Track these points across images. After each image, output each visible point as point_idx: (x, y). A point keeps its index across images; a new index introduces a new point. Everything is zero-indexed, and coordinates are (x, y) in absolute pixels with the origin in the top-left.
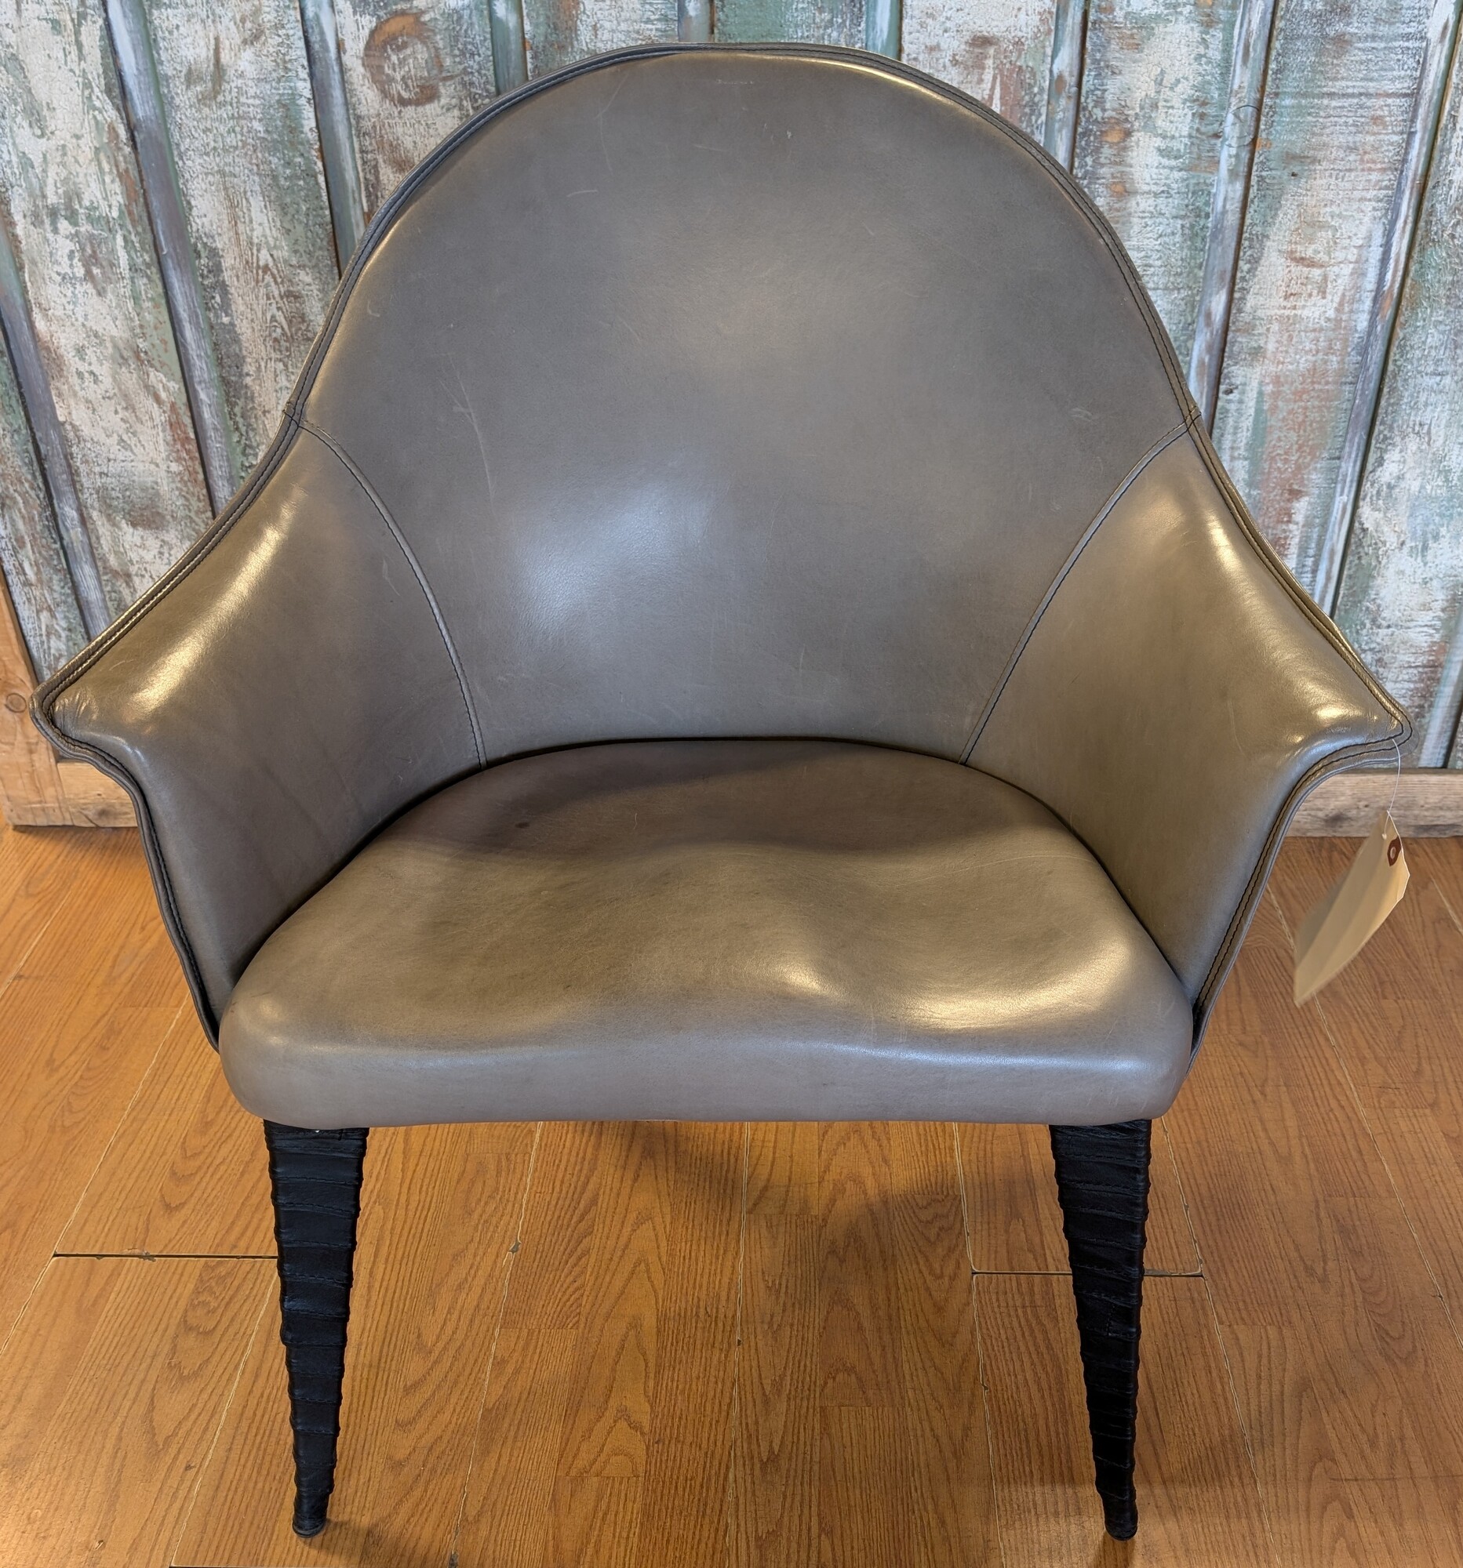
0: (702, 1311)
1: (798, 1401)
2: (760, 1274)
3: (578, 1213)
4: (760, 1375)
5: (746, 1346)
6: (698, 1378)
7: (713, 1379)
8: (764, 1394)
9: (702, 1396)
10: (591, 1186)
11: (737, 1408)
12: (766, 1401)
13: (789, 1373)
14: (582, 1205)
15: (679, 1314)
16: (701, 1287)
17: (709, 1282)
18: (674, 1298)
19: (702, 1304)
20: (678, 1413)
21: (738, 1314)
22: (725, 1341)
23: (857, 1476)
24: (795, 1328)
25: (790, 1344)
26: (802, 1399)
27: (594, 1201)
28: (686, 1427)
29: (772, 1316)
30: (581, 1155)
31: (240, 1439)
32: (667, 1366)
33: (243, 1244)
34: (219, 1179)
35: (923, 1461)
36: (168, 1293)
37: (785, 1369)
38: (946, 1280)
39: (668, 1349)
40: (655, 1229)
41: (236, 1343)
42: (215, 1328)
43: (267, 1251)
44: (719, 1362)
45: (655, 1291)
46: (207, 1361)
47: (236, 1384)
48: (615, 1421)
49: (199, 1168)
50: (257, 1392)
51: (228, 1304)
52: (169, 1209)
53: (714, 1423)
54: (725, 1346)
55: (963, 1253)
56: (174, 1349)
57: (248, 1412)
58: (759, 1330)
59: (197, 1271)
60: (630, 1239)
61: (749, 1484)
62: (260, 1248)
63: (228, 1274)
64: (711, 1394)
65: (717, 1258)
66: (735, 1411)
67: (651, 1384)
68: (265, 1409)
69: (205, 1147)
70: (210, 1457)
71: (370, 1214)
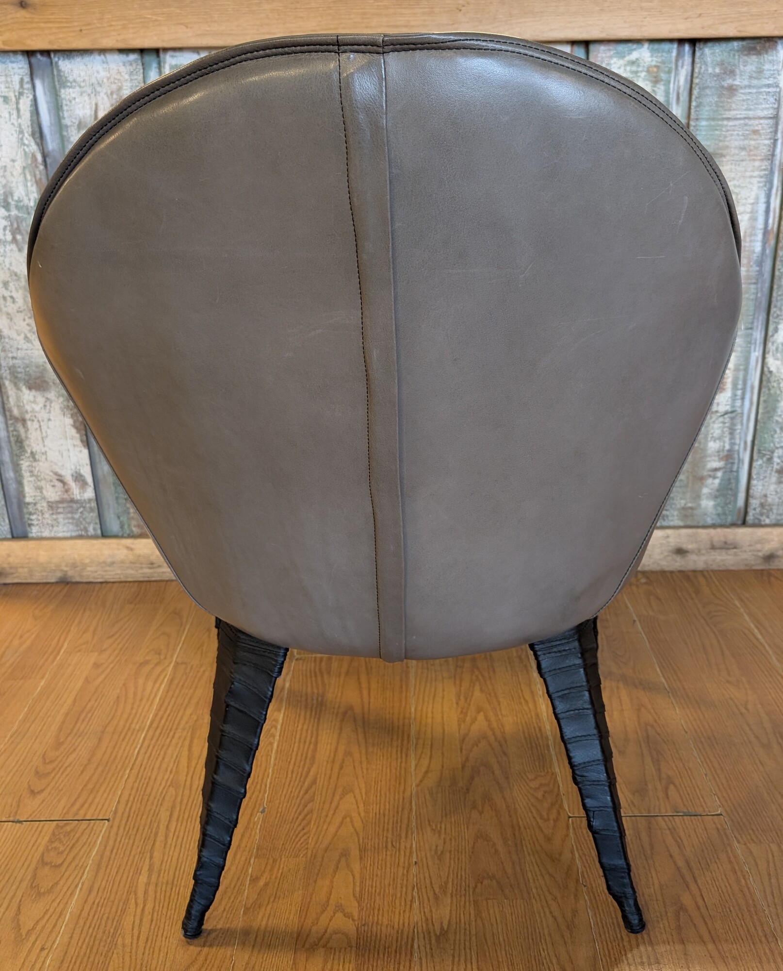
0: (389, 845)
1: (458, 897)
2: (427, 822)
3: (304, 788)
4: (431, 882)
5: (421, 865)
6: (389, 885)
7: (399, 885)
8: (435, 894)
9: (392, 896)
10: (312, 773)
11: (417, 903)
12: (436, 898)
13: (450, 880)
14: (306, 784)
15: (374, 847)
16: (388, 830)
17: (393, 828)
18: (370, 838)
19: (389, 841)
20: (377, 906)
21: (414, 846)
22: (406, 862)
23: (502, 942)
24: (453, 853)
25: (450, 862)
26: (461, 896)
27: (314, 782)
28: (383, 916)
29: (437, 846)
30: (304, 755)
31: (78, 931)
32: (368, 877)
33: (82, 812)
34: (67, 775)
35: (546, 932)
36: (32, 843)
37: (448, 878)
38: (552, 822)
39: (368, 868)
40: (355, 797)
41: (76, 872)
42: (62, 863)
43: (98, 816)
44: (403, 875)
45: (357, 833)
46: (57, 883)
47: (76, 896)
48: (334, 913)
49: (54, 769)
50: (90, 901)
51: (72, 848)
52: (33, 793)
53: (402, 912)
54: (406, 864)
55: (561, 806)
56: (34, 876)
57: (85, 914)
58: (428, 855)
59: (51, 830)
60: (338, 804)
61: (428, 950)
62: (93, 815)
63: (72, 831)
64: (399, 895)
65: (398, 812)
66: (416, 904)
67: (358, 889)
68: (96, 912)
69: (58, 757)
70: (57, 942)
71: (166, 792)
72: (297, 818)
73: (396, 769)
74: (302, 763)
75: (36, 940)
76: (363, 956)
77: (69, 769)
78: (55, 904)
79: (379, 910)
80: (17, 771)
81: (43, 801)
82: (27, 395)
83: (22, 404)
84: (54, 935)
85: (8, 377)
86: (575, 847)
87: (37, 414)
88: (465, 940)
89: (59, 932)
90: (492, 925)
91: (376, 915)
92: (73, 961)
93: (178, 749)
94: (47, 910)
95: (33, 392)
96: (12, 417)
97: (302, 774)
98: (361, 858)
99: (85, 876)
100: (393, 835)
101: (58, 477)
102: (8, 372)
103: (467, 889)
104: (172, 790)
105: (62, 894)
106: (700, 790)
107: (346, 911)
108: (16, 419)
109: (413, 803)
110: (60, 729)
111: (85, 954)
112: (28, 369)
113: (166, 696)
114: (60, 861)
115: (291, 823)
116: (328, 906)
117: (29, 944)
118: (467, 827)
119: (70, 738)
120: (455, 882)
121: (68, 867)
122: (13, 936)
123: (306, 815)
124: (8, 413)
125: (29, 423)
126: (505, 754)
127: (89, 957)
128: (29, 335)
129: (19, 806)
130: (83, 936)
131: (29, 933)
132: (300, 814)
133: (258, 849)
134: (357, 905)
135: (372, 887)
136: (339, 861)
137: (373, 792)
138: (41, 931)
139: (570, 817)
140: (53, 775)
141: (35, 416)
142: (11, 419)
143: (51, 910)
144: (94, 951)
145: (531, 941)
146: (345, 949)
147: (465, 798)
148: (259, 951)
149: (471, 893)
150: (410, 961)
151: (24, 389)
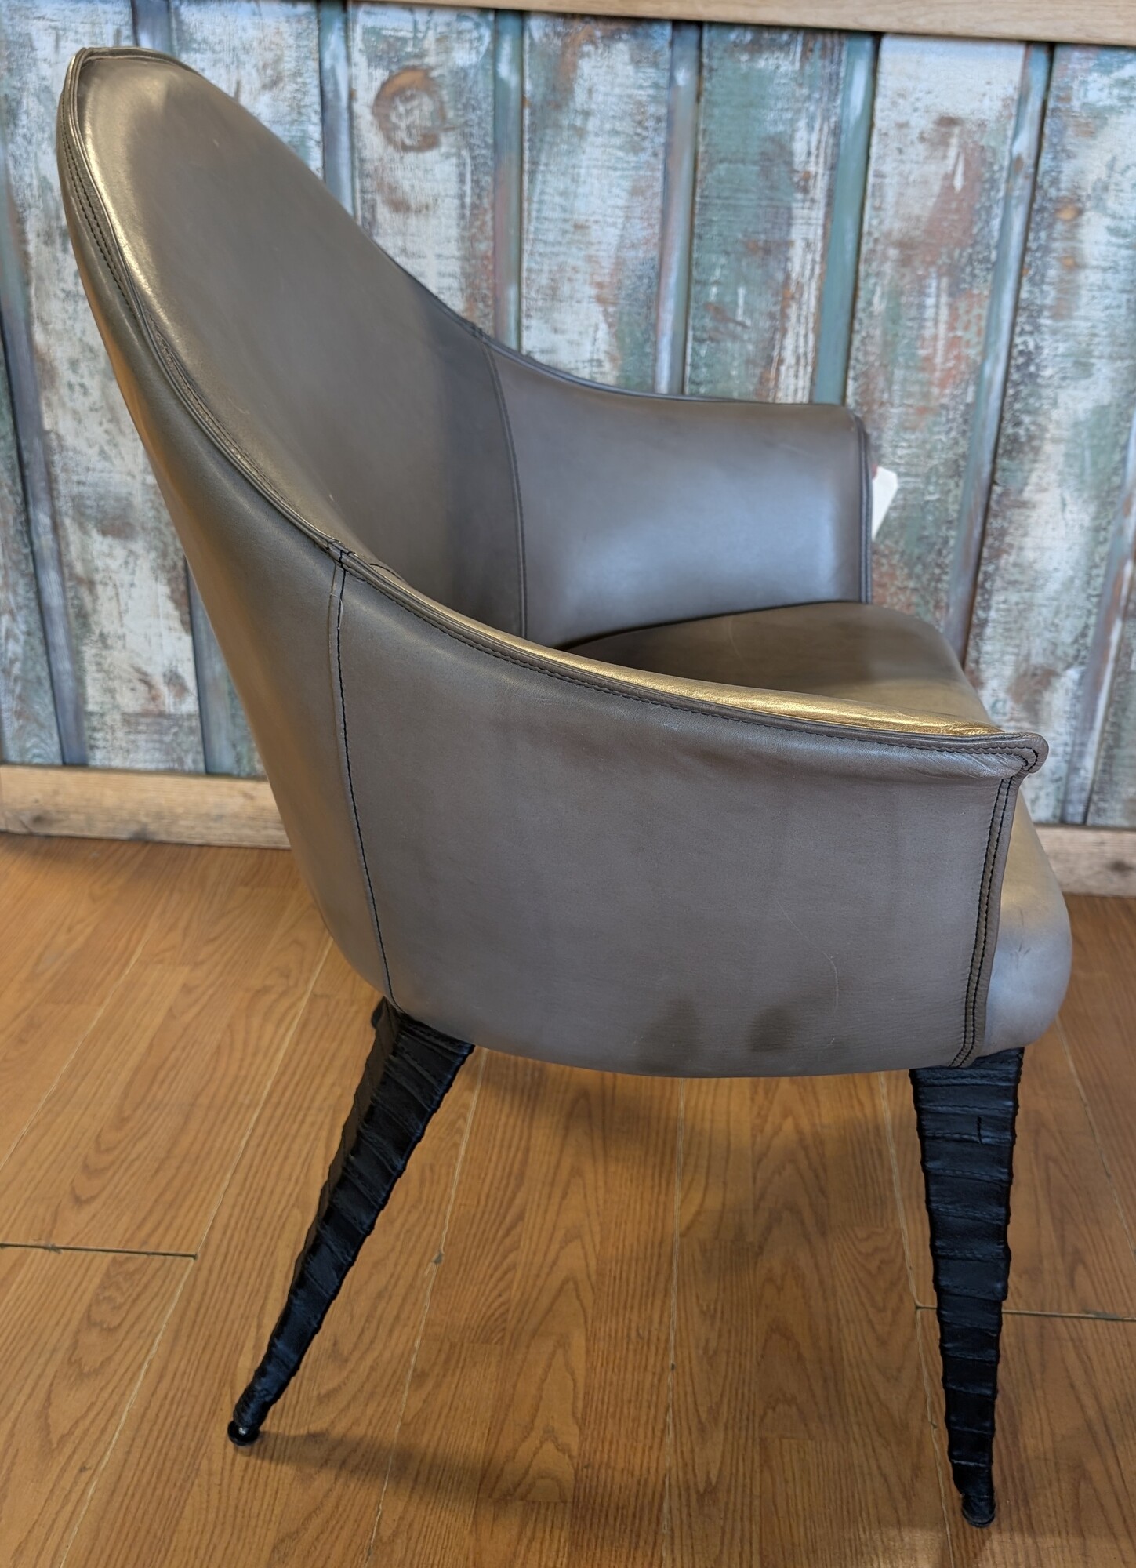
0: (633, 1334)
1: (736, 1430)
2: (695, 1298)
3: (504, 1227)
4: (695, 1401)
5: (680, 1371)
6: (630, 1402)
7: (645, 1404)
8: (700, 1422)
9: (633, 1421)
10: (518, 1201)
11: (672, 1435)
12: (702, 1429)
13: (726, 1400)
14: (508, 1219)
15: (610, 1336)
16: (632, 1308)
17: (641, 1304)
18: (604, 1319)
19: (633, 1326)
20: (608, 1437)
21: (672, 1338)
22: (658, 1365)
23: (801, 1513)
24: (732, 1354)
25: (727, 1370)
26: (740, 1429)
27: (520, 1217)
28: (617, 1451)
29: (707, 1341)
30: (507, 1170)
31: (140, 1442)
32: (597, 1386)
33: (154, 1240)
34: (133, 1175)
35: (870, 1498)
36: (73, 1286)
37: (722, 1396)
38: (889, 1313)
39: (598, 1370)
40: (583, 1247)
41: (141, 1342)
42: (120, 1325)
43: (179, 1249)
44: (652, 1385)
45: (584, 1310)
46: (109, 1359)
47: (139, 1383)
48: (541, 1443)
49: (113, 1163)
50: (160, 1393)
51: (135, 1301)
52: (79, 1202)
53: (647, 1449)
54: (658, 1370)
55: (906, 1288)
56: (75, 1344)
57: (151, 1414)
58: (693, 1355)
59: (104, 1266)
60: (557, 1257)
61: (684, 1517)
62: (171, 1246)
63: (137, 1270)
64: (643, 1419)
65: (649, 1279)
66: (670, 1438)
67: (580, 1404)
68: (169, 1411)
69: (119, 1142)
70: (106, 1459)
71: (288, 1217)
72: (492, 1276)
73: (650, 1204)
74: (504, 1182)
75: (74, 1452)
76: (583, 1519)
77: (137, 1164)
78: (105, 1394)
79: (611, 1443)
80: (54, 1161)
81: (94, 1216)
82: (99, 543)
83: (89, 557)
84: (102, 1446)
85: (70, 512)
86: (923, 1359)
87: (114, 576)
88: (743, 1504)
89: (110, 1443)
90: (786, 1481)
91: (606, 1451)
92: (130, 1493)
93: (308, 1145)
94: (93, 1404)
95: (109, 540)
96: (73, 576)
97: (502, 1202)
98: (588, 1352)
99: (154, 1351)
100: (640, 1317)
101: (141, 677)
102: (70, 504)
103: (751, 1417)
104: (296, 1213)
105: (116, 1378)
106: (1124, 1276)
107: (560, 1441)
108: (80, 581)
109: (675, 1264)
110: (125, 1095)
111: (148, 1483)
112: (102, 503)
113: (295, 1051)
114: (116, 1322)
115: (481, 1283)
116: (532, 1429)
117: (62, 1460)
118: (757, 1312)
119: (140, 1111)
120: (733, 1405)
121: (128, 1332)
122: (38, 1443)
123: (505, 1273)
124: (66, 571)
125: (100, 588)
126: (822, 1191)
127: (155, 1489)
128: (106, 448)
129: (55, 1221)
130: (147, 1452)
131: (63, 1439)
132: (496, 1269)
133: (427, 1325)
134: (576, 1431)
135: (603, 1403)
136: (553, 1355)
137: (612, 1240)
138: (82, 1439)
139: (918, 1308)
140: (110, 1173)
141: (110, 578)
142: (70, 580)
143: (99, 1404)
144: (164, 1478)
145: (845, 1513)
146: (556, 1504)
147: (756, 1264)
148: (421, 1498)
149: (757, 1425)
150: (656, 1533)
151: (94, 533)
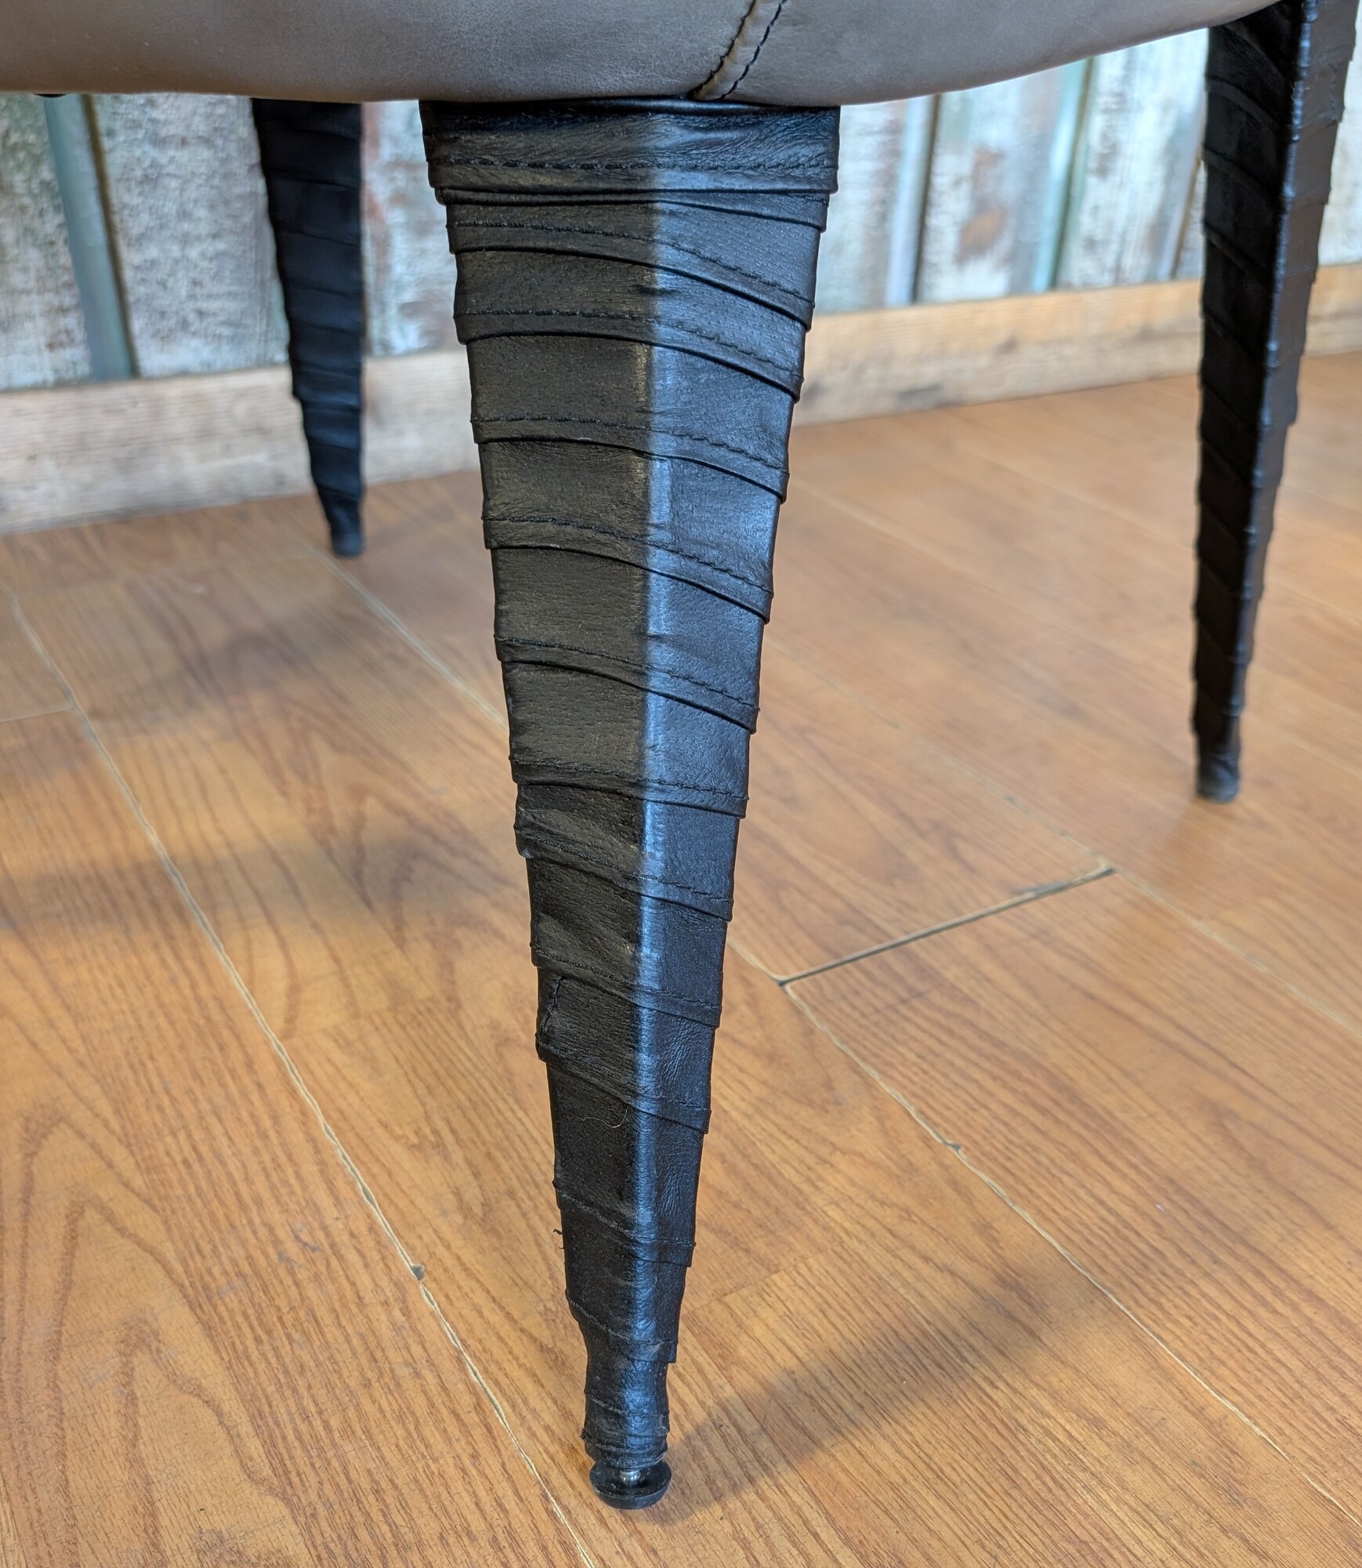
0: (292, 1249)
2: (380, 1131)
4: (508, 1316)
5: (439, 1273)
6: (367, 1384)
7: (403, 1372)
9: (400, 1419)
15: (240, 1274)
16: (259, 1202)
17: (273, 1188)
18: (207, 1249)
19: (282, 1233)
21: (380, 1218)
22: (384, 1282)
24: (521, 1194)
25: (531, 1228)
29: (457, 1194)
32: (271, 1389)
35: (958, 1323)
39: (255, 1355)
40: (82, 1136)
44: (396, 1328)
54: (389, 1291)
58: (445, 1231)
60: (29, 1176)
64: (420, 1404)
65: (264, 1136)
67: (254, 1447)
91: (377, 1516)
98: (209, 1330)
100: (285, 1211)
109: (302, 1090)
134: (279, 1509)
135: (307, 1418)
136: (127, 1375)
137: (139, 1100)
139: (782, 984)
